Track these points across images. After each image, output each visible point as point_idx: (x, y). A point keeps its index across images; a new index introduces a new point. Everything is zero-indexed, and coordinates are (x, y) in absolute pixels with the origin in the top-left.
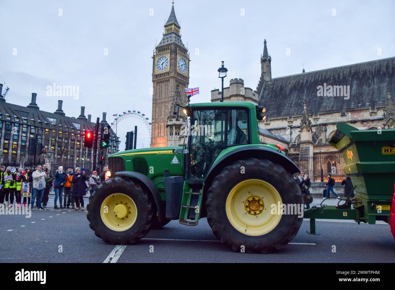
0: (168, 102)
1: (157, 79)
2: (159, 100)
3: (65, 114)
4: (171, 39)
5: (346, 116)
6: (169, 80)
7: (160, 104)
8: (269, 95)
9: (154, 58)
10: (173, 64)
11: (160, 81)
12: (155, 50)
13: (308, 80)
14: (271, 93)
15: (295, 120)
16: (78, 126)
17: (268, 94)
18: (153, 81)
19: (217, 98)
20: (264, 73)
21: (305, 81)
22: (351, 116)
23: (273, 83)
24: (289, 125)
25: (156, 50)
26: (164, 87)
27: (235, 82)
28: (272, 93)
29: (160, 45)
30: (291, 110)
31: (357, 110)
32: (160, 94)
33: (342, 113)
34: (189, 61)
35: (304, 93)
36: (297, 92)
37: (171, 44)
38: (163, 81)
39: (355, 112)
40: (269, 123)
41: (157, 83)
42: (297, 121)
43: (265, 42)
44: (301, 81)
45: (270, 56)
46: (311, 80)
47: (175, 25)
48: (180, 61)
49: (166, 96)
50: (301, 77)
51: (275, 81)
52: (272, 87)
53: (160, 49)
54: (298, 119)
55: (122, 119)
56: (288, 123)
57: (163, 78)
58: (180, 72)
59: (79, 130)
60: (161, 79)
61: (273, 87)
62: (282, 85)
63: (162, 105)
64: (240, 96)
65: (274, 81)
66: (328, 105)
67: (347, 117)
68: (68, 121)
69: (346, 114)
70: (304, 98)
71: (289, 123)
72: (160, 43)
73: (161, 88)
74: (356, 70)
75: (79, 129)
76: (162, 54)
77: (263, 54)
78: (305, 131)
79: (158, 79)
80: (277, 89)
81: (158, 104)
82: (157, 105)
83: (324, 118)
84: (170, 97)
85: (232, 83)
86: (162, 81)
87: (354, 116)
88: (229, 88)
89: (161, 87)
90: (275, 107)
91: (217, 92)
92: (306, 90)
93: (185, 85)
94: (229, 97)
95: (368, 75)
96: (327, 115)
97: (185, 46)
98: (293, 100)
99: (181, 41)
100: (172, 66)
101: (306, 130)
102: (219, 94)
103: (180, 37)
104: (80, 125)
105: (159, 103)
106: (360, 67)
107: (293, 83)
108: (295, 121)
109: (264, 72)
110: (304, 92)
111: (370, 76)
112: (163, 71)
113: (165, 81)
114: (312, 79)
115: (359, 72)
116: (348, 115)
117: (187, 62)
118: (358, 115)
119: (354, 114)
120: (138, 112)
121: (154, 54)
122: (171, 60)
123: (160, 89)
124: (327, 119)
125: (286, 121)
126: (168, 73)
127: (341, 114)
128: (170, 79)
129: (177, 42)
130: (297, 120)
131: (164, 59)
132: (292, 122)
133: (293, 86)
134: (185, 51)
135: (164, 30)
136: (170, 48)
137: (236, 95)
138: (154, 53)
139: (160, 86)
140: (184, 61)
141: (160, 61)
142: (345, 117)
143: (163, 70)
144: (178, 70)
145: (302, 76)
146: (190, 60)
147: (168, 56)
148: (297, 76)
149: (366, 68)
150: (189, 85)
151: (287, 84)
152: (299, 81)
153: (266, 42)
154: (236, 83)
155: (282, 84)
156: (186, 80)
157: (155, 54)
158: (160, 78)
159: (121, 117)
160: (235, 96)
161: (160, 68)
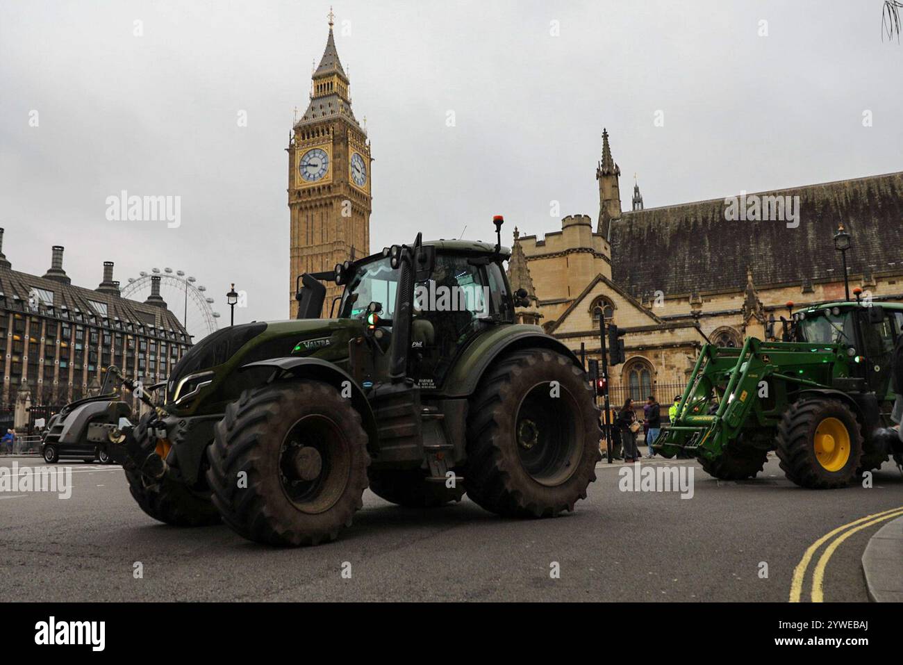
0: (330, 255)
1: (300, 201)
2: (305, 250)
3: (69, 280)
4: (332, 108)
5: (814, 292)
6: (331, 204)
7: (309, 259)
8: (626, 247)
9: (291, 150)
10: (339, 168)
11: (308, 206)
12: (293, 133)
13: (707, 218)
14: (631, 243)
15: (705, 301)
16: (101, 309)
17: (624, 246)
18: (291, 205)
19: (532, 254)
20: (607, 200)
21: (700, 220)
22: (823, 293)
23: (629, 222)
24: (693, 310)
25: (296, 133)
26: (317, 218)
27: (577, 222)
28: (633, 245)
29: (306, 122)
30: (685, 280)
31: (837, 282)
32: (310, 235)
33: (804, 288)
34: (371, 160)
35: (705, 244)
36: (687, 243)
37: (334, 120)
38: (316, 206)
39: (832, 286)
40: (650, 307)
41: (301, 209)
42: (710, 303)
43: (605, 136)
44: (692, 220)
45: (616, 165)
46: (713, 218)
47: (339, 76)
48: (354, 160)
49: (325, 239)
50: (689, 210)
51: (632, 219)
52: (628, 230)
53: (306, 132)
54: (713, 299)
55: (138, 288)
56: (690, 306)
57: (314, 198)
58: (355, 187)
59: (105, 319)
60: (312, 200)
61: (631, 231)
62: (650, 227)
63: (314, 261)
64: (588, 252)
65: (629, 218)
66: (764, 269)
67: (817, 295)
68: (79, 298)
69: (814, 290)
70: (708, 254)
71: (693, 307)
72: (305, 118)
73: (310, 222)
74: (807, 199)
75: (106, 316)
76: (313, 143)
77: (602, 161)
78: (754, 324)
79: (305, 200)
80: (640, 235)
81: (305, 258)
82: (302, 262)
83: (767, 297)
84: (335, 242)
85: (570, 224)
86: (313, 207)
87: (830, 292)
88: (560, 233)
89: (310, 218)
90: (648, 274)
91: (532, 242)
92: (706, 238)
93: (363, 214)
94: (562, 253)
95: (835, 211)
96: (773, 291)
97: (360, 126)
98: (684, 259)
99: (351, 113)
100: (337, 172)
101: (757, 321)
102: (537, 246)
103: (349, 103)
104: (106, 306)
105: (307, 256)
106: (813, 194)
107: (674, 223)
108: (707, 303)
109: (608, 198)
110: (703, 243)
111: (838, 213)
112: (316, 183)
113: (321, 205)
114: (715, 216)
115: (813, 203)
116: (817, 291)
117: (366, 163)
118: (838, 290)
119: (830, 288)
120: (180, 274)
121: (290, 142)
122: (334, 157)
123: (310, 225)
124: (774, 299)
125: (687, 303)
126: (329, 187)
127: (803, 290)
128: (333, 201)
129: (345, 116)
130: (710, 301)
131: (317, 155)
132: (700, 305)
133: (676, 229)
134: (362, 136)
135: (313, 88)
136: (331, 129)
137: (580, 249)
138: (291, 140)
139: (307, 216)
140: (362, 160)
141: (308, 158)
142: (811, 295)
143: (316, 181)
144: (351, 184)
145: (692, 209)
146: (372, 157)
147: (328, 148)
148: (679, 208)
149: (827, 196)
150: (371, 215)
151: (661, 224)
152: (686, 219)
153: (608, 136)
154: (580, 224)
155: (648, 224)
156: (366, 204)
157: (293, 141)
158: (310, 199)
159: (135, 284)
160: (578, 252)
161: (307, 174)
